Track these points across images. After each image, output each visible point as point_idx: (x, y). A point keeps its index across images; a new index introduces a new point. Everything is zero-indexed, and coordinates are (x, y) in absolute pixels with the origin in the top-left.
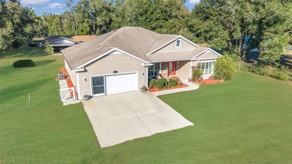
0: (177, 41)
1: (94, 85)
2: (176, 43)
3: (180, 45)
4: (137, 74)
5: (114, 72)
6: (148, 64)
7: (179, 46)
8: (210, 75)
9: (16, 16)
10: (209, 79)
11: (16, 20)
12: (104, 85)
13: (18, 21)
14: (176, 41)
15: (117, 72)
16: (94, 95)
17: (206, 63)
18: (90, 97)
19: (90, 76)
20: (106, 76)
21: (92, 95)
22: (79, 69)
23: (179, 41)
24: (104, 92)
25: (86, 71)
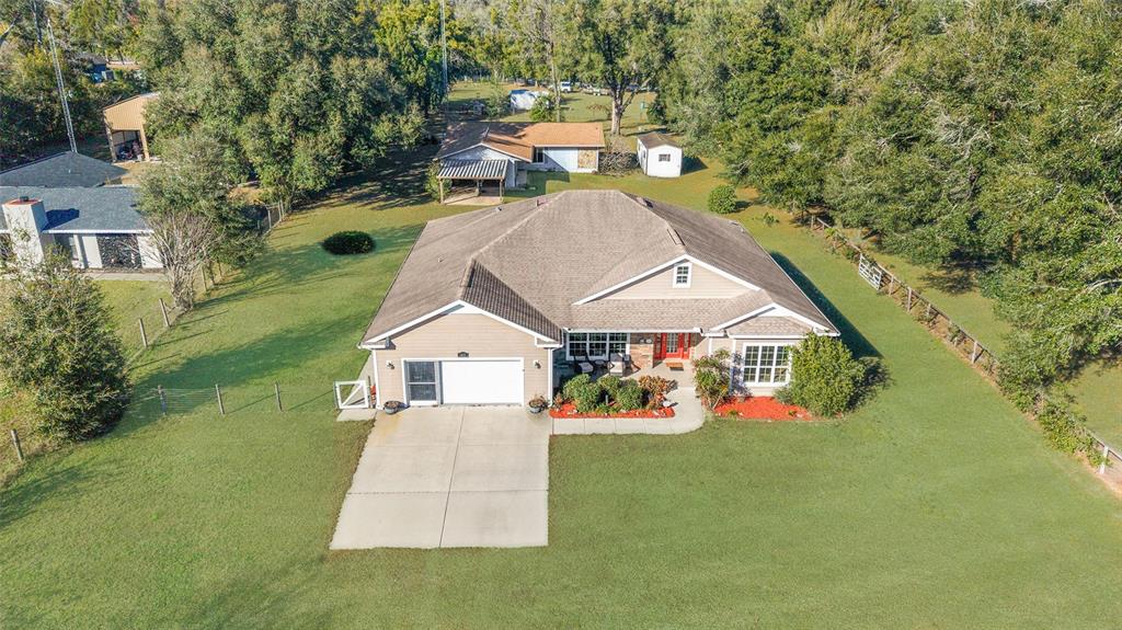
0: (680, 268)
1: (412, 379)
2: (675, 275)
3: (689, 280)
4: (521, 365)
5: (459, 355)
6: (549, 343)
7: (685, 281)
8: (779, 384)
9: (353, 94)
10: (772, 398)
11: (352, 106)
12: (437, 382)
13: (357, 108)
14: (676, 269)
15: (467, 355)
16: (412, 403)
17: (764, 349)
18: (400, 406)
19: (403, 360)
20: (440, 362)
21: (405, 403)
22: (375, 343)
23: (687, 268)
24: (435, 398)
25: (391, 346)
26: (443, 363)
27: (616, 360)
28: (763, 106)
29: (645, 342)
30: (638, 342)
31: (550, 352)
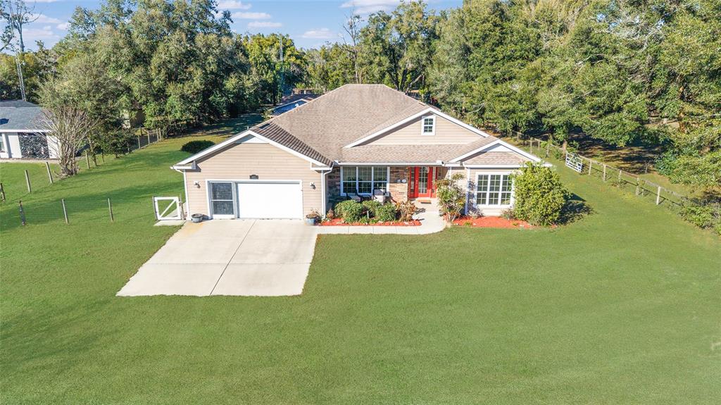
0: (426, 120)
1: (215, 197)
2: (423, 126)
3: (433, 129)
4: (299, 187)
5: (251, 177)
6: (321, 167)
7: (431, 131)
8: (505, 207)
9: (211, 58)
10: (499, 217)
11: (210, 66)
12: (234, 200)
13: (213, 67)
14: (423, 121)
15: (257, 177)
16: (215, 216)
17: (493, 177)
18: (204, 218)
19: (206, 180)
20: (237, 183)
21: (209, 216)
22: (183, 165)
23: (432, 120)
24: (232, 212)
25: (198, 170)
26: (239, 185)
27: (379, 195)
28: (494, 66)
29: (401, 182)
30: (396, 182)
31: (323, 176)
